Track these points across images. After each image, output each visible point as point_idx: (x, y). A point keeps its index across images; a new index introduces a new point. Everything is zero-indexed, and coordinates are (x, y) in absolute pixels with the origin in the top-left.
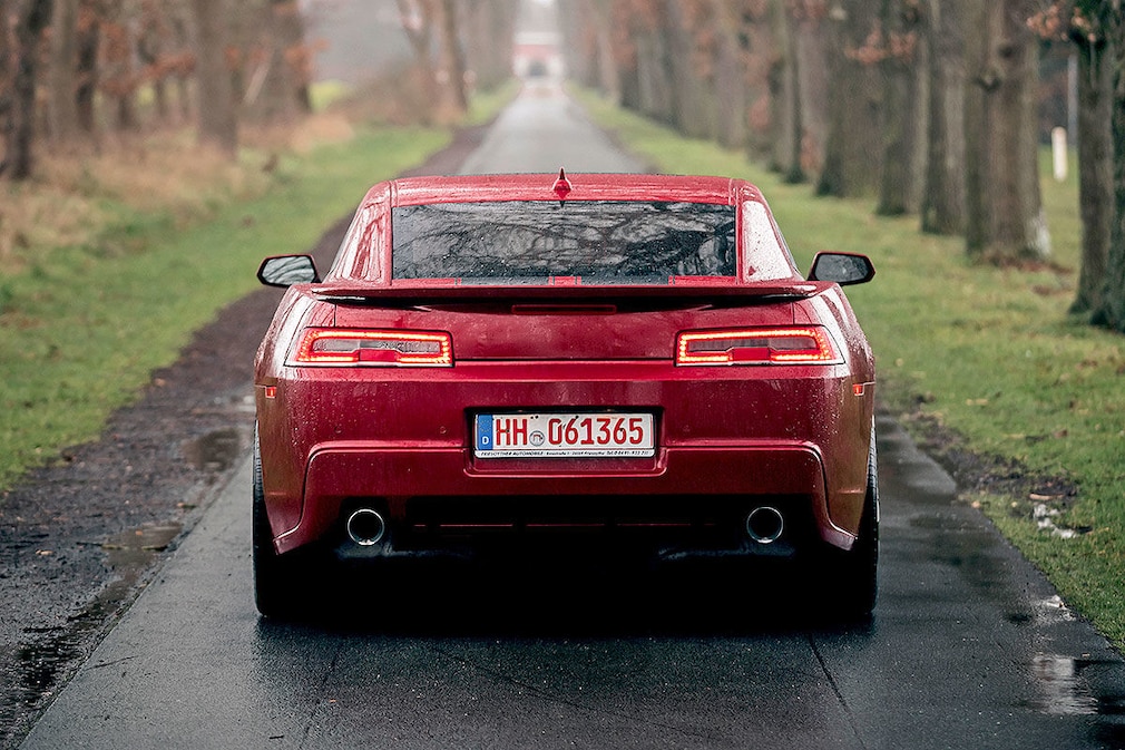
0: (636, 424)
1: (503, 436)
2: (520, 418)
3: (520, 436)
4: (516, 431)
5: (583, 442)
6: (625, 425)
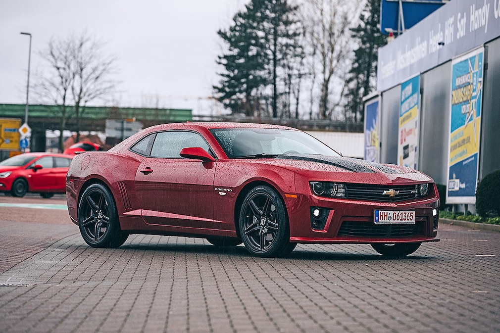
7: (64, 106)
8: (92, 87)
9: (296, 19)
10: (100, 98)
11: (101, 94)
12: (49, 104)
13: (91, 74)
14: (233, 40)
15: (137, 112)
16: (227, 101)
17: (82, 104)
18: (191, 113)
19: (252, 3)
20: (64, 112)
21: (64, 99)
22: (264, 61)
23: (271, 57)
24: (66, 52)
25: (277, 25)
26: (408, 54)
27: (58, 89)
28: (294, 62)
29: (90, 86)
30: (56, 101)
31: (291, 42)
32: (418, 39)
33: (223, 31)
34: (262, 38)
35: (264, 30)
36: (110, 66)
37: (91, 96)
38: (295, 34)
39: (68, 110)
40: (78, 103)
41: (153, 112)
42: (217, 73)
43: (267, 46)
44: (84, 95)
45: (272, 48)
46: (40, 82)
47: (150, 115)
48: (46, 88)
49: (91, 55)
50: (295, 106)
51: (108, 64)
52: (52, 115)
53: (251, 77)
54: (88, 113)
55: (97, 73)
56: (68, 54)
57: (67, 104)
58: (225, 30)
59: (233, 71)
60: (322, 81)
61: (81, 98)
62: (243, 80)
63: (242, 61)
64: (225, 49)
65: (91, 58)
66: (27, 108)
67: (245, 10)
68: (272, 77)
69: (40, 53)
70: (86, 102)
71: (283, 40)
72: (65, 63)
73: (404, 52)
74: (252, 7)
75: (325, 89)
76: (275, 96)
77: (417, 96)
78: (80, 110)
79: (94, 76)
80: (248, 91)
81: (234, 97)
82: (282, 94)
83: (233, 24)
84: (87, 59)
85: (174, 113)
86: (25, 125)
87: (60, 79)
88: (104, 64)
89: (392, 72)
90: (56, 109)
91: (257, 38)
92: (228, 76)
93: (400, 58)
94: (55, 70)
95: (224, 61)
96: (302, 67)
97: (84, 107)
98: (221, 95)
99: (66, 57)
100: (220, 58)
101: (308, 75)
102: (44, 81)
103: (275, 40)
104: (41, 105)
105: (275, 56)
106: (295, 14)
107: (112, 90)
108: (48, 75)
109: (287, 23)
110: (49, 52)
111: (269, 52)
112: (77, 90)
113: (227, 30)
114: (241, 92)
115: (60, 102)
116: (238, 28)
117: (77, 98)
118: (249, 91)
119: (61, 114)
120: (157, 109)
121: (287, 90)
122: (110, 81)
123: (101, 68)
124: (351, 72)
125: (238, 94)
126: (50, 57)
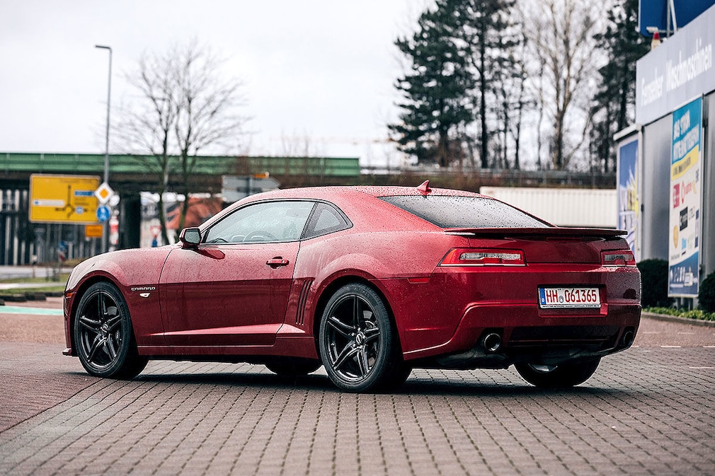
0: (594, 293)
1: (549, 298)
2: (554, 290)
3: (555, 298)
4: (554, 296)
5: (577, 301)
6: (590, 293)
8: (206, 126)
10: (218, 143)
12: (142, 153)
13: (204, 107)
14: (419, 53)
17: (191, 152)
18: (358, 163)
20: (164, 165)
24: (166, 74)
25: (484, 29)
26: (682, 66)
27: (154, 131)
29: (203, 125)
30: (152, 150)
32: (699, 42)
33: (402, 40)
34: (462, 49)
35: (465, 37)
36: (232, 95)
37: (205, 140)
39: (170, 161)
41: (300, 163)
42: (395, 104)
43: (470, 60)
44: (195, 139)
45: (478, 63)
46: (128, 121)
47: (294, 167)
48: (136, 130)
49: (203, 78)
50: (515, 151)
51: (230, 92)
53: (446, 108)
54: (200, 166)
55: (213, 106)
56: (169, 77)
58: (405, 38)
60: (555, 112)
61: (190, 144)
62: (436, 113)
63: (433, 83)
64: (407, 66)
65: (203, 82)
66: (106, 160)
67: (434, 8)
68: (478, 109)
69: (127, 76)
70: (197, 149)
72: (165, 91)
73: (676, 63)
75: (558, 124)
78: (189, 161)
79: (209, 110)
80: (443, 130)
82: (493, 133)
83: (418, 29)
84: (198, 84)
85: (329, 164)
86: (105, 186)
87: (157, 115)
88: (223, 92)
89: (659, 94)
90: (153, 160)
91: (453, 49)
92: (411, 107)
93: (671, 72)
94: (149, 102)
95: (407, 85)
97: (195, 157)
99: (166, 83)
100: (400, 81)
102: (133, 118)
103: (482, 52)
104: (129, 155)
105: (482, 76)
106: (509, 13)
107: (236, 130)
108: (139, 111)
109: (500, 26)
110: (141, 75)
112: (184, 132)
114: (431, 131)
115: (159, 150)
116: (425, 35)
117: (183, 144)
118: (445, 128)
119: (159, 169)
120: (305, 159)
122: (234, 118)
123: (219, 98)
124: (597, 97)
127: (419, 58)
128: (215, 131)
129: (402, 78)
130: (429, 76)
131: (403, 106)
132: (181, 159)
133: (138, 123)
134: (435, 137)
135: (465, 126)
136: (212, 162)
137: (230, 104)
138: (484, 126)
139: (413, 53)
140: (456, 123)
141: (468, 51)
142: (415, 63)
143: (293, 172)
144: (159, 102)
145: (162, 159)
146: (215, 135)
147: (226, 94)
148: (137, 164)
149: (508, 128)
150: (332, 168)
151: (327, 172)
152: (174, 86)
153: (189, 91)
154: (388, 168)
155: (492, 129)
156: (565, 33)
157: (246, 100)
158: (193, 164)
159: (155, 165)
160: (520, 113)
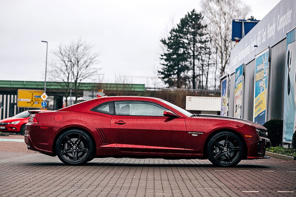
7: (68, 82)
8: (84, 72)
9: (206, 32)
10: (88, 78)
11: (89, 76)
13: (83, 64)
14: (170, 44)
15: (112, 86)
16: (166, 80)
17: (78, 81)
19: (181, 23)
20: (68, 86)
21: (68, 79)
22: (187, 56)
23: (192, 54)
24: (69, 52)
27: (64, 73)
28: (205, 57)
29: (83, 71)
30: (63, 80)
31: (203, 46)
33: (163, 40)
35: (188, 39)
36: (94, 60)
37: (84, 77)
38: (205, 41)
40: (76, 81)
41: (122, 86)
44: (80, 77)
45: (192, 49)
46: (54, 69)
47: (120, 87)
48: (57, 73)
49: (83, 54)
51: (93, 59)
52: (60, 87)
53: (180, 66)
54: (82, 87)
57: (70, 81)
58: (164, 39)
59: (170, 62)
61: (78, 78)
63: (175, 56)
66: (45, 84)
69: (54, 53)
70: (81, 80)
71: (198, 45)
72: (69, 58)
74: (180, 26)
76: (194, 77)
77: (242, 76)
78: (78, 84)
79: (85, 65)
80: (178, 74)
81: (170, 77)
82: (198, 75)
83: (170, 36)
85: (133, 86)
86: (45, 94)
87: (65, 67)
88: (90, 59)
94: (62, 62)
95: (165, 57)
96: (210, 60)
97: (80, 83)
98: (163, 76)
99: (69, 55)
101: (213, 65)
102: (56, 68)
103: (194, 44)
105: (194, 54)
107: (96, 73)
108: (59, 66)
109: (201, 35)
110: (59, 52)
111: (190, 51)
112: (76, 74)
113: (166, 39)
114: (174, 74)
115: (66, 81)
116: (172, 38)
117: (75, 78)
119: (66, 88)
120: (124, 84)
121: (201, 73)
122: (94, 69)
123: (89, 61)
125: (172, 75)
126: (60, 55)
127: (170, 46)
128: (87, 73)
129: (163, 54)
130: (173, 54)
131: (163, 64)
132: (74, 84)
133: (58, 70)
134: (175, 76)
135: (187, 72)
136: (86, 85)
137: (93, 63)
138: (194, 73)
139: (168, 44)
140: (184, 71)
141: (189, 44)
142: (168, 48)
143: (119, 89)
144: (66, 62)
145: (67, 84)
146: (88, 75)
147: (92, 60)
148: (58, 86)
149: (203, 73)
150: (134, 88)
151: (132, 89)
152: (72, 56)
153: (78, 59)
154: (155, 88)
155: (198, 74)
156: (225, 38)
157: (99, 62)
158: (79, 86)
159: (64, 86)
160: (208, 68)
